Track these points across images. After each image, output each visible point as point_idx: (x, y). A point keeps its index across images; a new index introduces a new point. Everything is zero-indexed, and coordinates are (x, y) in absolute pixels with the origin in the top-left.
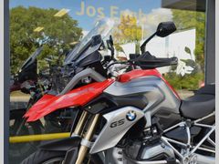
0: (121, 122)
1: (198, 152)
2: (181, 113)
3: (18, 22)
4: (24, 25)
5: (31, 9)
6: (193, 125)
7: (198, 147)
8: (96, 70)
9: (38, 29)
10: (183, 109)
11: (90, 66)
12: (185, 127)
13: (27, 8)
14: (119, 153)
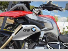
0: (28, 30)
2: (59, 38)
6: (62, 45)
10: (60, 37)
12: (59, 44)
14: (27, 45)
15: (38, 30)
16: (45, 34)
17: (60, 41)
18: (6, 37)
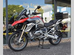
0: (30, 26)
1: (48, 34)
2: (44, 25)
3: (9, 9)
4: (11, 10)
5: (12, 5)
7: (48, 33)
8: (25, 16)
9: (14, 11)
11: (24, 15)
13: (11, 5)
14: (31, 33)
15: (34, 24)
16: (37, 25)
17: (46, 27)
18: (21, 33)
